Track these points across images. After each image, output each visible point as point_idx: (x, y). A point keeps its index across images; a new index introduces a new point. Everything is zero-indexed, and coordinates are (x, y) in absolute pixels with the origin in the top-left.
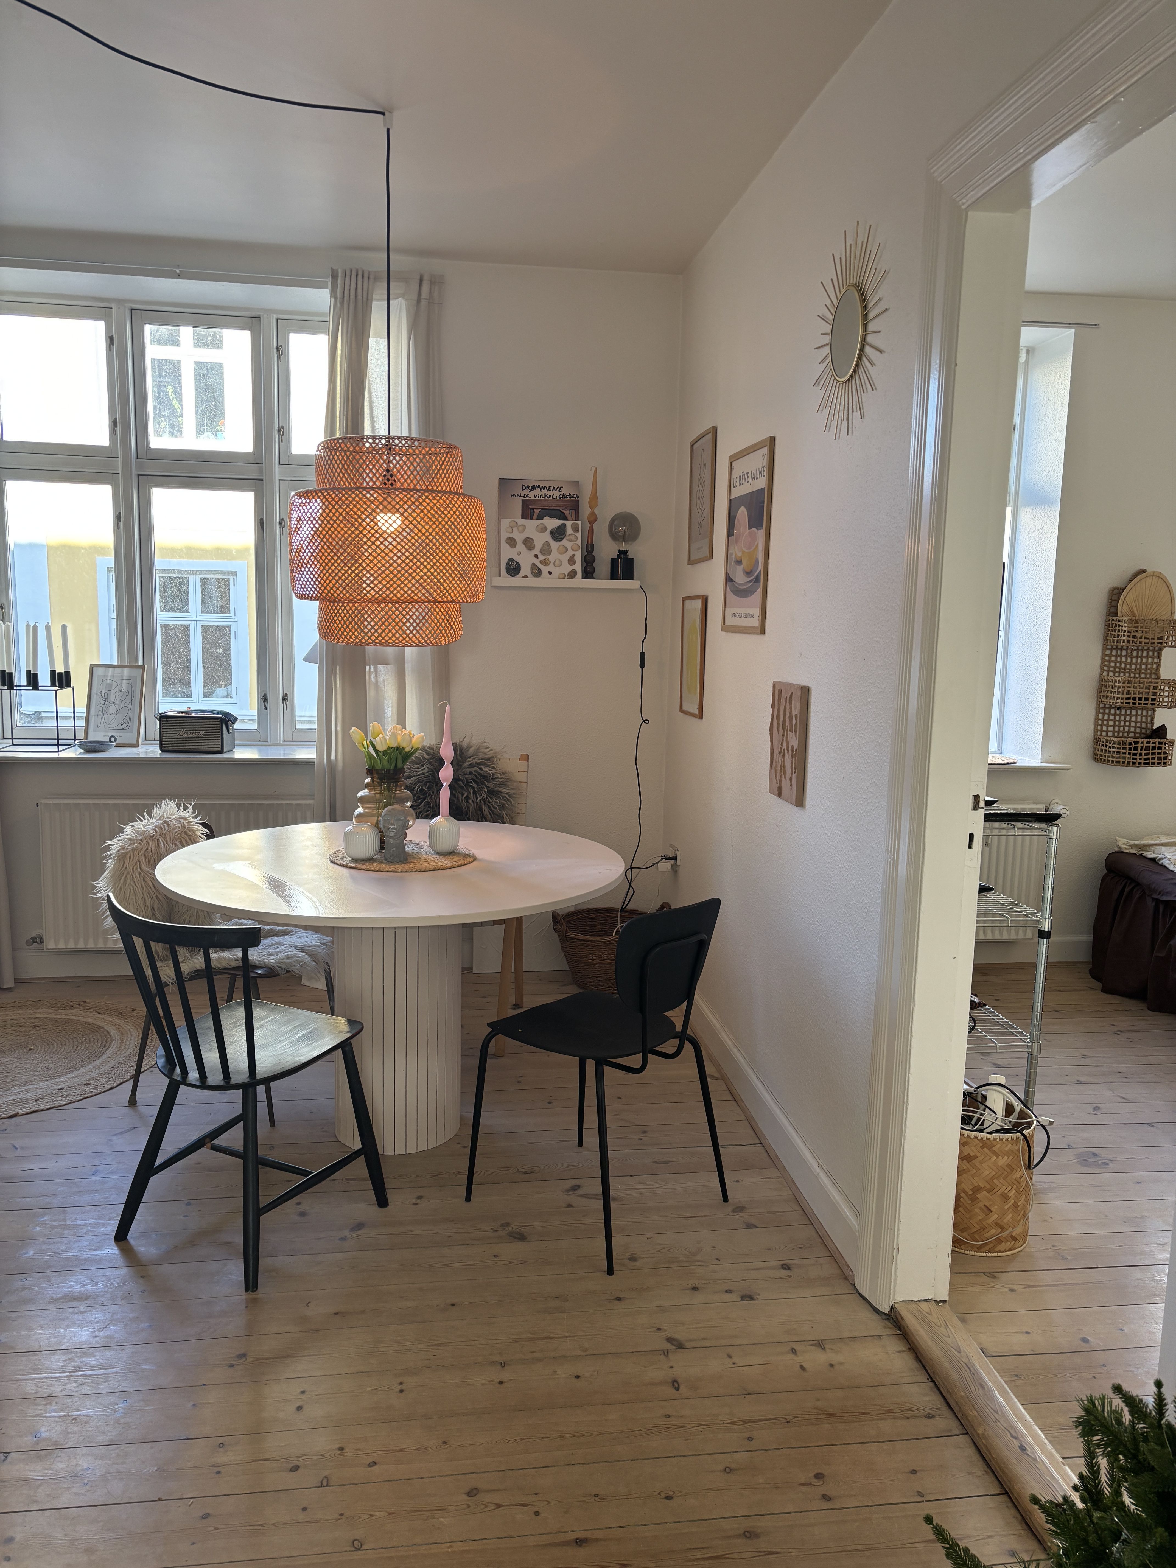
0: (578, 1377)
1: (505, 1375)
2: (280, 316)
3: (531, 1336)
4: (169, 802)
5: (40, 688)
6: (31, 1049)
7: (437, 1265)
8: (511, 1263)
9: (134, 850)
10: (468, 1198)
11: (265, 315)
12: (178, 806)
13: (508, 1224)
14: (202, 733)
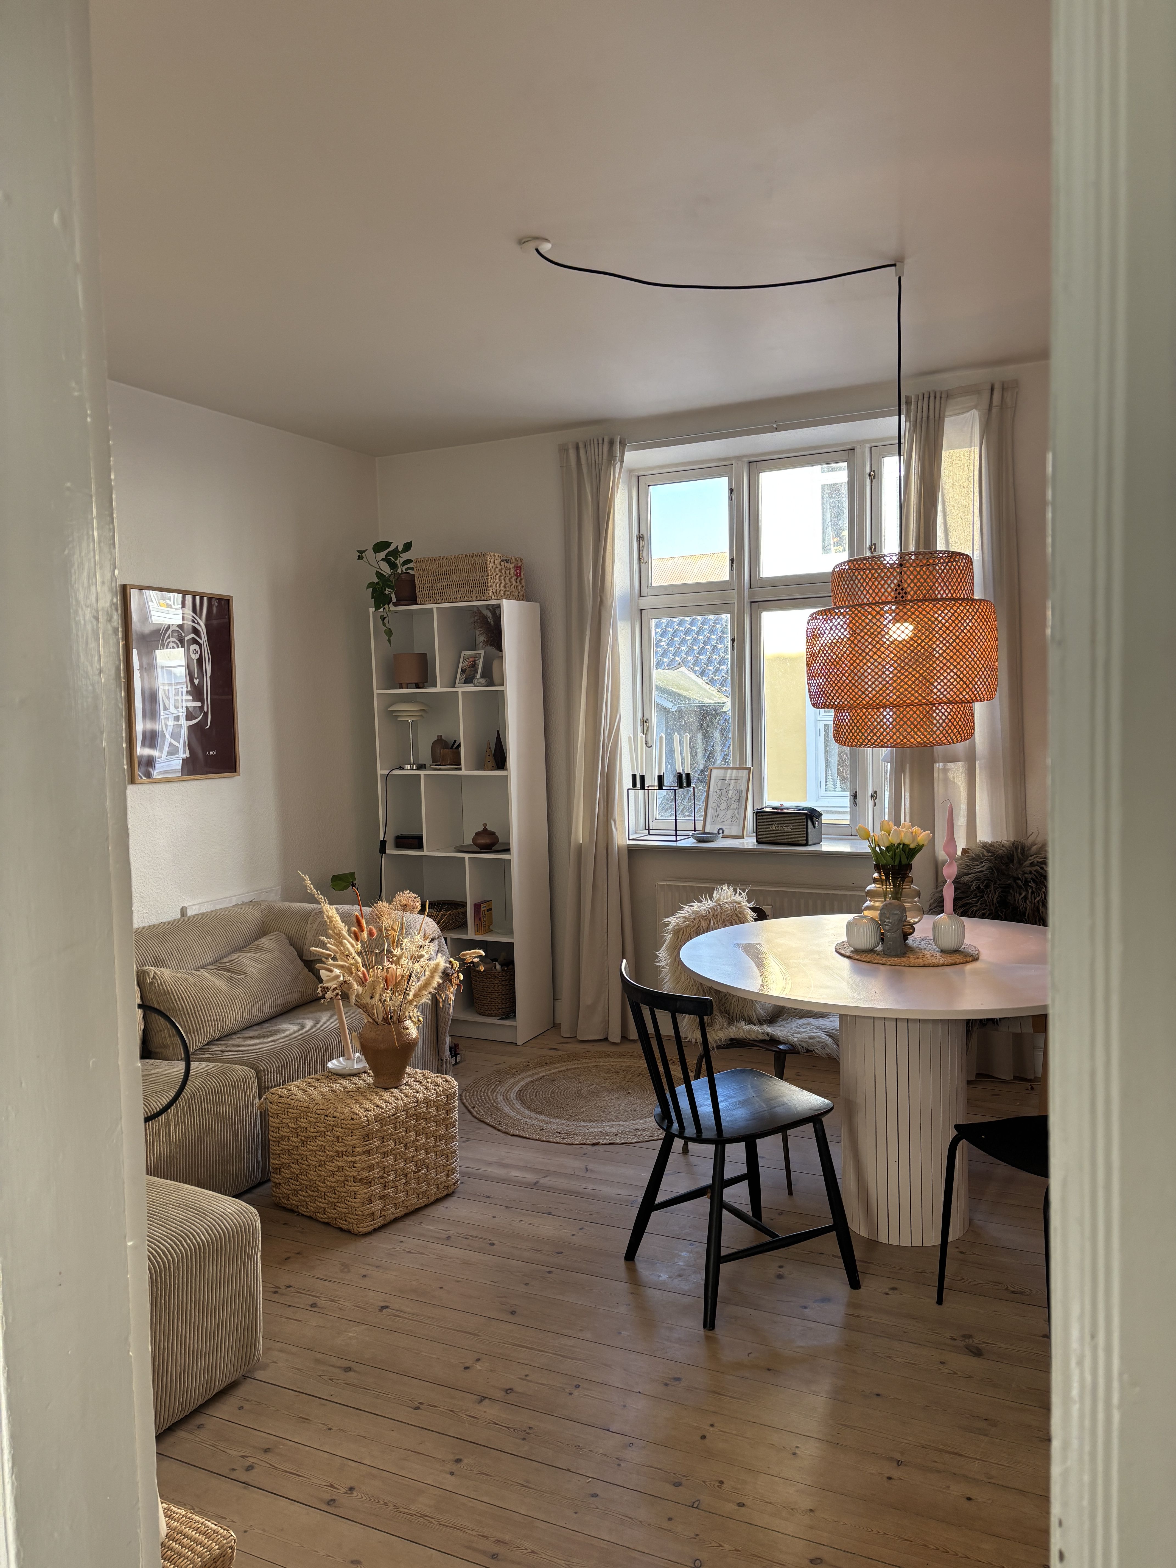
0: (969, 1499)
1: (896, 1473)
2: (873, 444)
3: (941, 1447)
4: (725, 887)
5: (664, 788)
6: (629, 1093)
7: (879, 1355)
8: (955, 1373)
9: (687, 927)
10: (940, 1301)
11: (859, 446)
12: (735, 891)
13: (970, 1336)
14: (790, 827)
